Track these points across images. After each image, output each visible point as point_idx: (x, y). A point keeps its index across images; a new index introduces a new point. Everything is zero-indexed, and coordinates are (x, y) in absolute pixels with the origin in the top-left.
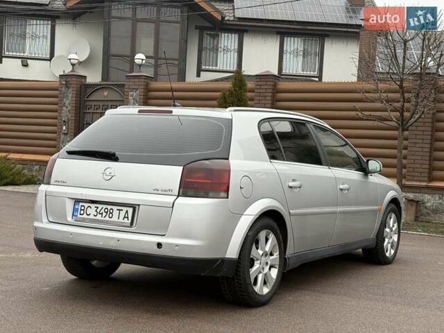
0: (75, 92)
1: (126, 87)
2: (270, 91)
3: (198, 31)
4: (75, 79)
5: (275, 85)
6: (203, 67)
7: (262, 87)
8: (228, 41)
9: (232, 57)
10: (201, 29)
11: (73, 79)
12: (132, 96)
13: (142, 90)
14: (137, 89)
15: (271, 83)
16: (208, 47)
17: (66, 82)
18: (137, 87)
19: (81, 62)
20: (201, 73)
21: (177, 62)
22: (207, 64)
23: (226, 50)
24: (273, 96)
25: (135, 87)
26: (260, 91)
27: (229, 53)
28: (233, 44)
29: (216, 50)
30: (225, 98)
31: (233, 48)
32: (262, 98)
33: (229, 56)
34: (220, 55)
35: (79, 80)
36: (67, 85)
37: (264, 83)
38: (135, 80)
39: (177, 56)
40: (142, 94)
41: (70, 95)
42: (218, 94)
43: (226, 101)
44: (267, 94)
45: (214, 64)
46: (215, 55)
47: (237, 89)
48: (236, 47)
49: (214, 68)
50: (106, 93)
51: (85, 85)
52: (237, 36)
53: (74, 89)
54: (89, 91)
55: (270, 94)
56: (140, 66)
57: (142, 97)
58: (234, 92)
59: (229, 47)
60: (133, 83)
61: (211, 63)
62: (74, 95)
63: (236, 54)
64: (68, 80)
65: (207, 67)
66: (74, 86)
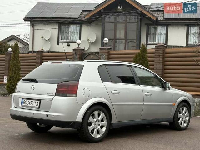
0: (79, 57)
1: (100, 53)
2: (162, 53)
3: (146, 26)
4: (79, 51)
5: (164, 50)
6: (149, 43)
7: (158, 51)
8: (161, 30)
9: (163, 37)
10: (148, 25)
11: (78, 51)
12: (102, 57)
13: (106, 55)
14: (104, 54)
15: (162, 49)
16: (151, 33)
17: (76, 52)
18: (104, 53)
19: (92, 43)
20: (148, 45)
21: (135, 41)
22: (151, 41)
23: (160, 34)
24: (163, 55)
25: (103, 53)
26: (157, 53)
27: (161, 36)
28: (163, 31)
29: (155, 34)
30: (136, 57)
31: (163, 33)
32: (158, 56)
33: (161, 37)
34: (157, 37)
35: (81, 51)
36: (76, 53)
37: (159, 49)
38: (103, 50)
39: (135, 38)
40: (106, 56)
41: (77, 58)
42: (134, 55)
43: (137, 58)
44: (160, 55)
45: (154, 41)
46: (155, 37)
47: (142, 52)
48: (165, 33)
49: (154, 43)
50: (92, 57)
51: (83, 53)
52: (165, 27)
53: (79, 55)
54: (85, 56)
55: (162, 55)
56: (106, 44)
57: (106, 58)
58: (141, 54)
59: (161, 33)
60: (102, 52)
61: (153, 41)
62: (79, 58)
63: (165, 36)
64: (76, 51)
65: (151, 43)
66: (79, 54)
